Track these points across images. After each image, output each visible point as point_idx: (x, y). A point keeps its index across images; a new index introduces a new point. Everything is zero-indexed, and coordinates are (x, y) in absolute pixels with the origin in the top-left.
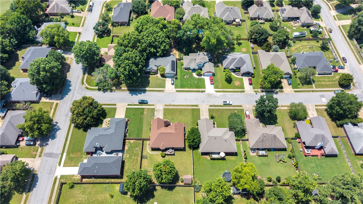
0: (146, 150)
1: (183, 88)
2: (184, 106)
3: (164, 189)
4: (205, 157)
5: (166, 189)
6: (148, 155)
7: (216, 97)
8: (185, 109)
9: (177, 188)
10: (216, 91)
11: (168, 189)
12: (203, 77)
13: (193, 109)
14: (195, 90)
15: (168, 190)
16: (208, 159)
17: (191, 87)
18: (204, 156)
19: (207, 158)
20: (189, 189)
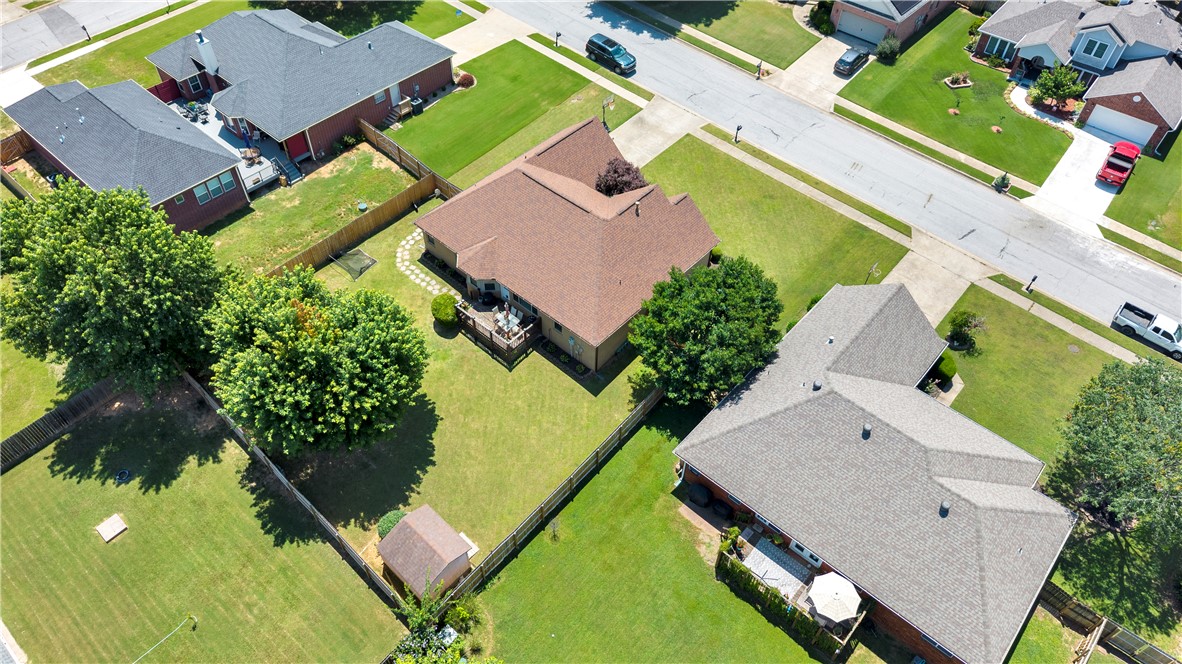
1: (891, 116)
2: (817, 184)
3: (253, 491)
4: (687, 524)
5: (260, 498)
6: (377, 265)
7: (1083, 259)
8: (809, 203)
9: (314, 554)
10: (1109, 234)
11: (268, 510)
12: (1067, 126)
13: (866, 229)
14: (962, 157)
15: (259, 516)
16: (702, 550)
17: (948, 135)
18: (684, 511)
19: (694, 541)
20: (381, 627)
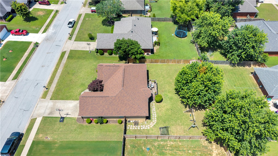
0: (148, 130)
6: (160, 126)
